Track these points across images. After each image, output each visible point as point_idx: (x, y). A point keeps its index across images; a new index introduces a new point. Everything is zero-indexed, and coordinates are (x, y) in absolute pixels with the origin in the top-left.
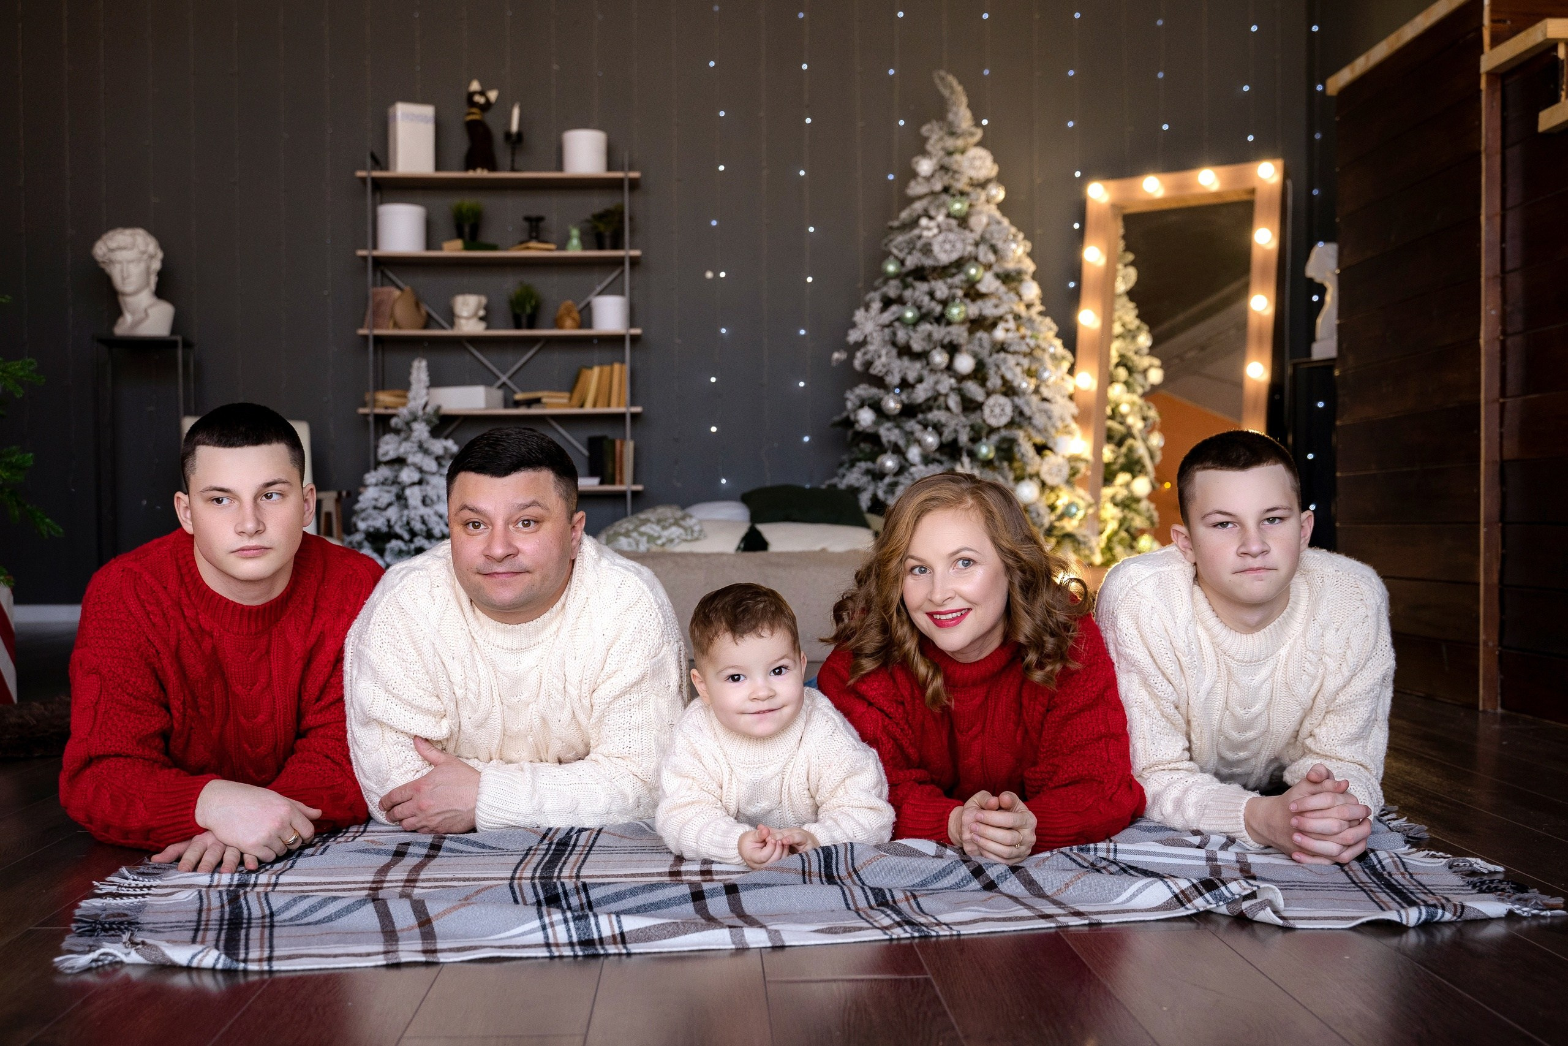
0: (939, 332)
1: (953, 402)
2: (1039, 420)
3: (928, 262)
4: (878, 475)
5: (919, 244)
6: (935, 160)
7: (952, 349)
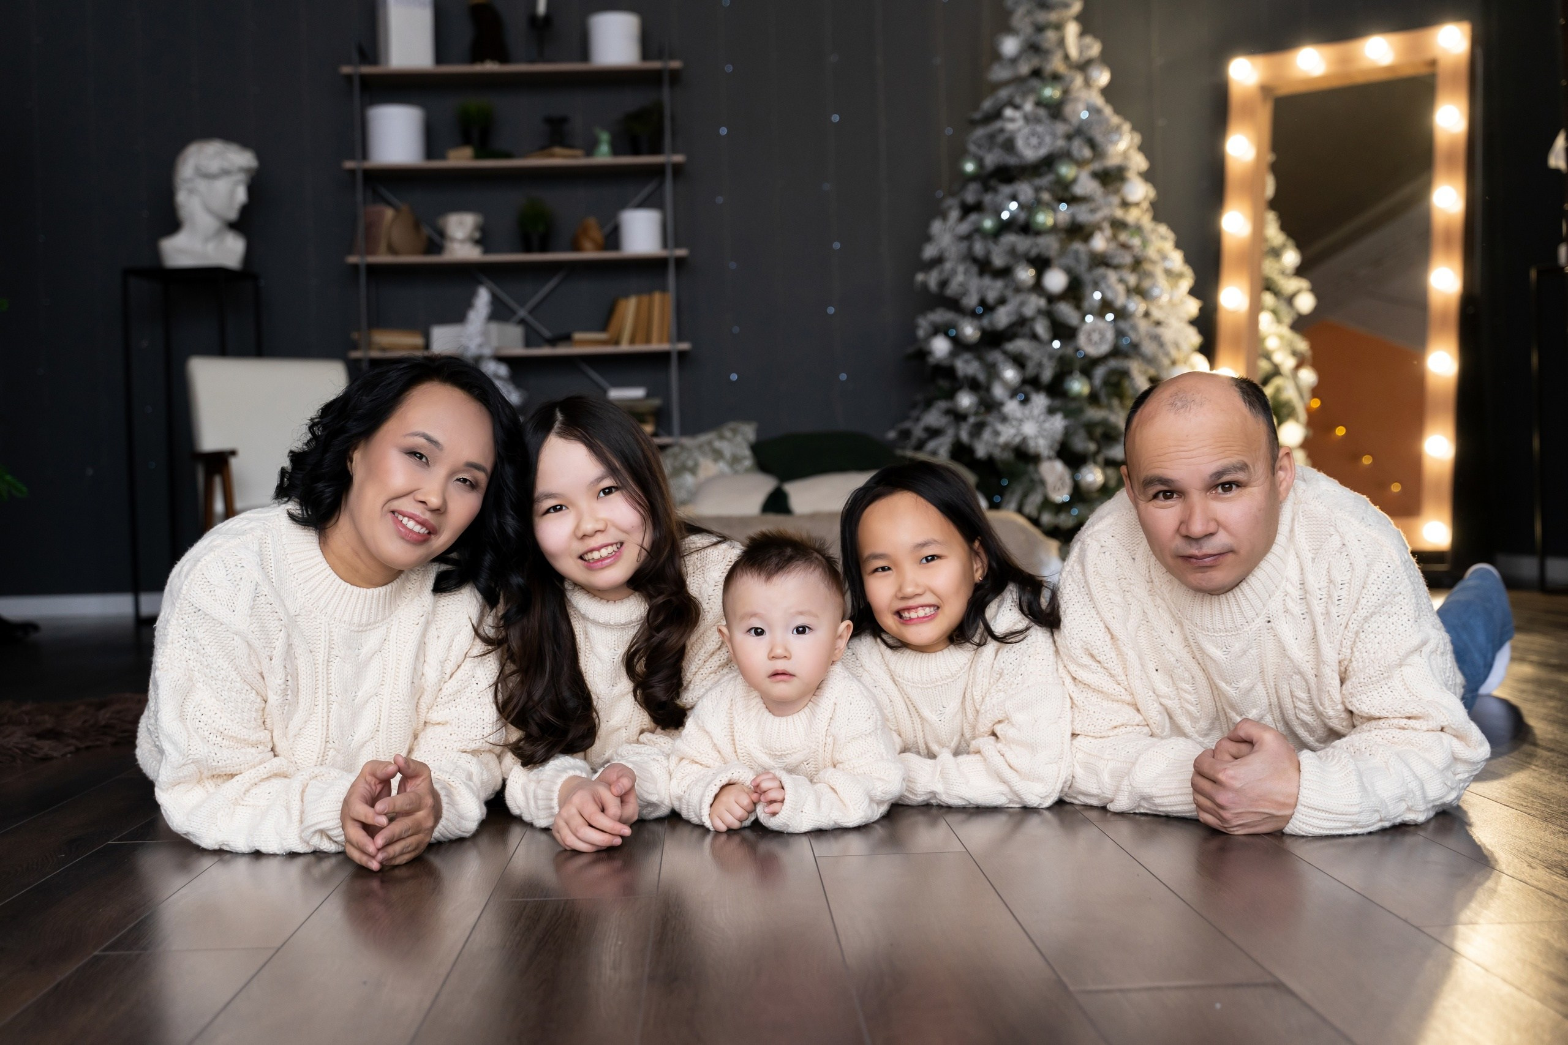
0: (1022, 243)
1: (1041, 328)
2: (1148, 348)
3: (1012, 161)
4: (959, 417)
5: (1000, 139)
6: (1022, 37)
7: (1041, 264)
